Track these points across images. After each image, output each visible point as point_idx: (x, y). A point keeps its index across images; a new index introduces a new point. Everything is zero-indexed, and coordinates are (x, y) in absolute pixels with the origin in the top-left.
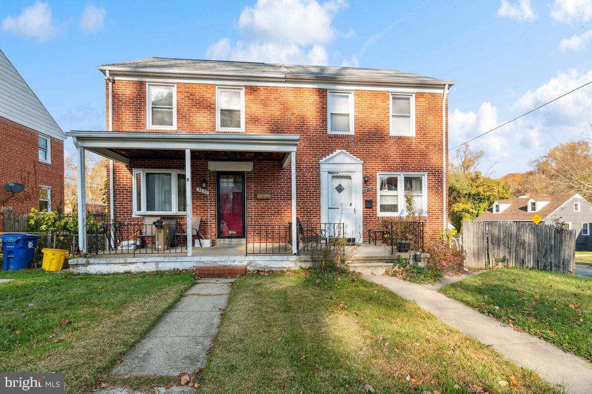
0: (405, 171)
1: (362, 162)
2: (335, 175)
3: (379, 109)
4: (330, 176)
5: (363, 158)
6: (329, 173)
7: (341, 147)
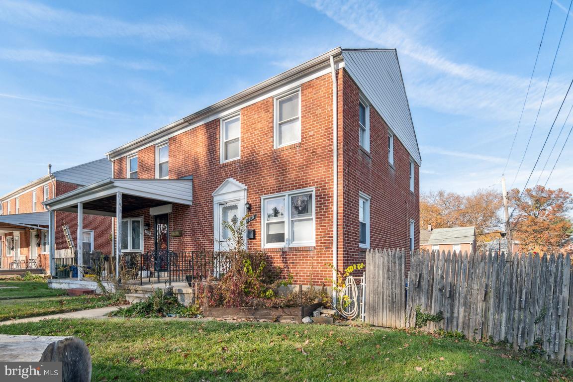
0: (289, 190)
1: (246, 187)
2: (225, 206)
3: (262, 122)
4: (221, 208)
5: (247, 183)
6: (220, 205)
7: (230, 175)
